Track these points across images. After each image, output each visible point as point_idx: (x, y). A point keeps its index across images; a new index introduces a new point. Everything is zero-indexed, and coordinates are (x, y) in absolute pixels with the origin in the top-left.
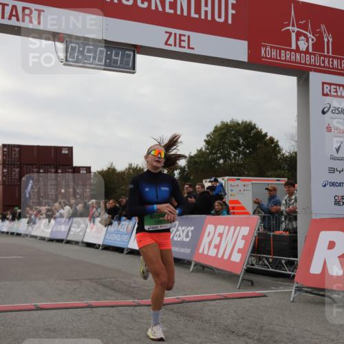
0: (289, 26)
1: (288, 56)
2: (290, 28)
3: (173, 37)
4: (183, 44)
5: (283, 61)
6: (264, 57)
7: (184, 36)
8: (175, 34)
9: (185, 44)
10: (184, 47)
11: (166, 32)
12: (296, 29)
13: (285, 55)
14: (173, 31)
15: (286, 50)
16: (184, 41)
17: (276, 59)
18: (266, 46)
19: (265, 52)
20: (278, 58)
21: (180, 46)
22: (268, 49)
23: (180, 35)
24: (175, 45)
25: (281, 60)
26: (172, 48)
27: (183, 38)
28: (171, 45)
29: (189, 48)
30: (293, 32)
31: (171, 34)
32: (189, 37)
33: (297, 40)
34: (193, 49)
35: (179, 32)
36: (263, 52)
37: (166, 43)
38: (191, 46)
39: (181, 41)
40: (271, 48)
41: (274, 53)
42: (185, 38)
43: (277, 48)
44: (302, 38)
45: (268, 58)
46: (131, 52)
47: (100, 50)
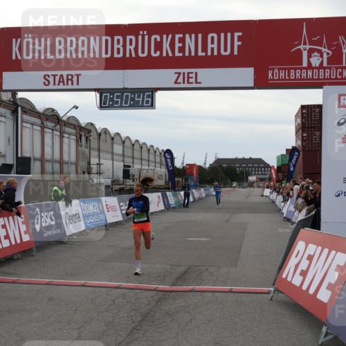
0: (300, 45)
1: (298, 75)
2: (302, 47)
3: (182, 76)
4: (191, 80)
5: (293, 80)
6: (271, 80)
7: (192, 73)
8: (184, 73)
9: (192, 80)
10: (192, 83)
11: (176, 73)
12: (308, 47)
13: (295, 74)
14: (182, 71)
15: (295, 69)
16: (192, 78)
17: (285, 79)
18: (273, 69)
19: (273, 75)
20: (287, 78)
21: (188, 83)
22: (276, 71)
23: (189, 73)
24: (184, 83)
25: (290, 80)
26: (182, 86)
27: (190, 75)
28: (180, 83)
29: (196, 82)
30: (305, 50)
31: (179, 74)
32: (196, 73)
33: (309, 56)
34: (200, 83)
35: (186, 71)
36: (270, 75)
37: (176, 83)
38: (198, 81)
39: (189, 78)
40: (279, 69)
41: (282, 74)
42: (193, 75)
43: (285, 69)
44: (316, 54)
45: (276, 80)
46: (150, 93)
47: (126, 96)
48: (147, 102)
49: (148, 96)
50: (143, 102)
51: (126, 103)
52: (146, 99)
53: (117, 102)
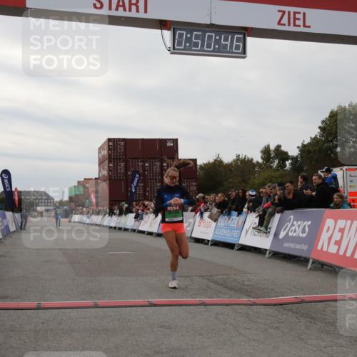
8: (289, 13)
11: (279, 11)
14: (287, 9)
31: (284, 12)
37: (279, 23)
46: (241, 36)
47: (208, 36)
48: (237, 47)
49: (238, 40)
50: (231, 47)
51: (209, 46)
52: (235, 43)
53: (196, 45)
